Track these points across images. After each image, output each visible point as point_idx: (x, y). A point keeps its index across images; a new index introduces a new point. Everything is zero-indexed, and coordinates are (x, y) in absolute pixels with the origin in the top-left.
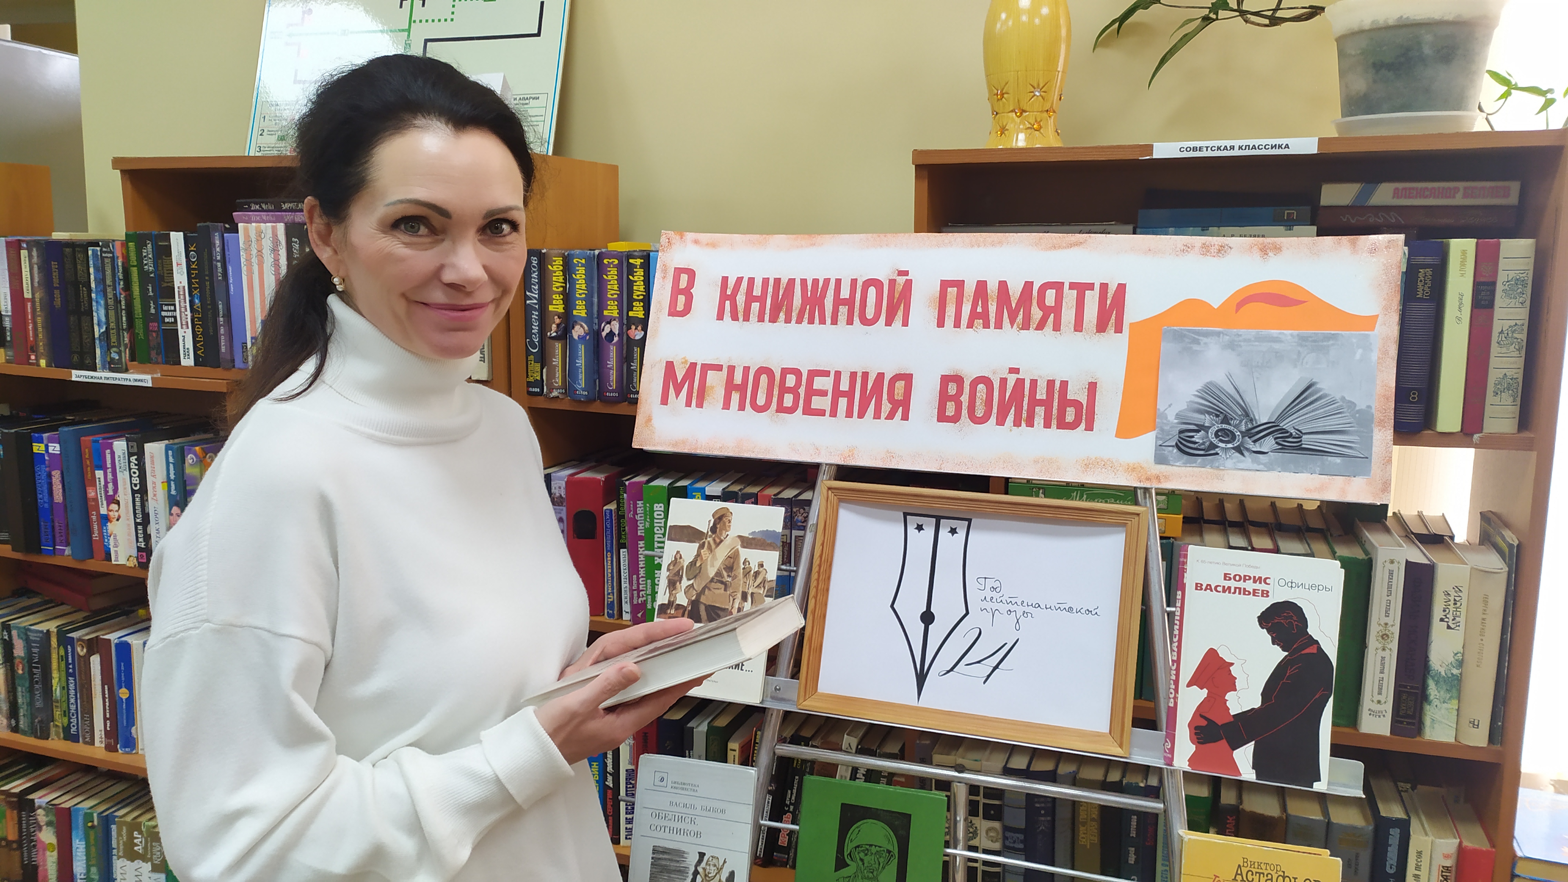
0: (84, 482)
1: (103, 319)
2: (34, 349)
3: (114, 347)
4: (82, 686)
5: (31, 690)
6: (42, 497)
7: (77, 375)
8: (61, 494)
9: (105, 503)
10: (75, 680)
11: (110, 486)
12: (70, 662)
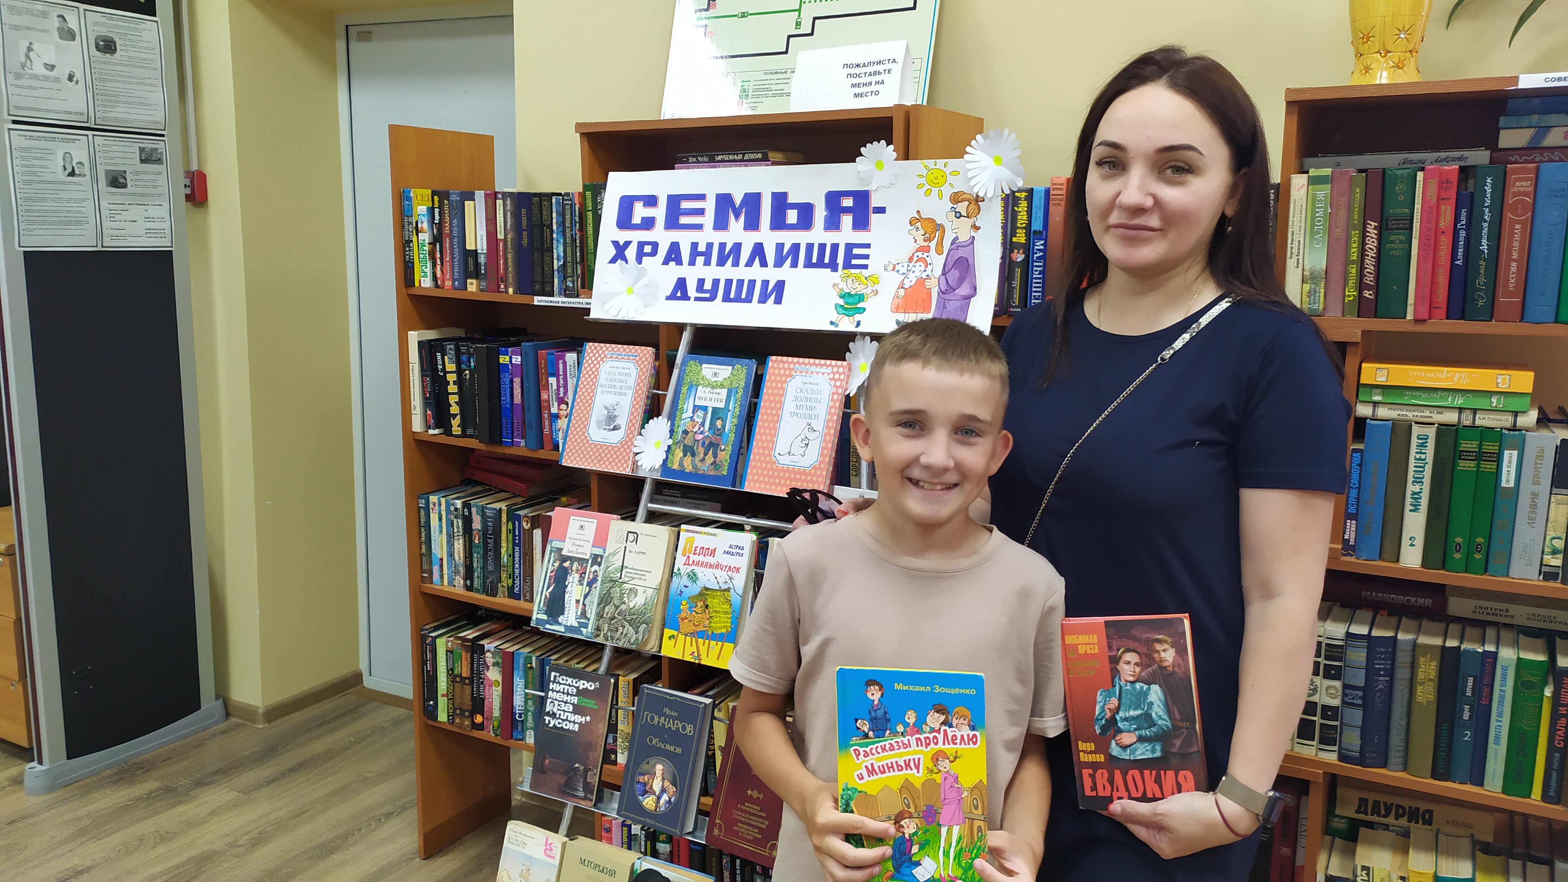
0: (539, 386)
1: (562, 254)
2: (504, 280)
3: (570, 277)
4: (525, 554)
5: (485, 557)
6: (505, 399)
7: (539, 300)
8: (520, 397)
9: (556, 404)
10: (520, 549)
11: (562, 389)
12: (517, 534)
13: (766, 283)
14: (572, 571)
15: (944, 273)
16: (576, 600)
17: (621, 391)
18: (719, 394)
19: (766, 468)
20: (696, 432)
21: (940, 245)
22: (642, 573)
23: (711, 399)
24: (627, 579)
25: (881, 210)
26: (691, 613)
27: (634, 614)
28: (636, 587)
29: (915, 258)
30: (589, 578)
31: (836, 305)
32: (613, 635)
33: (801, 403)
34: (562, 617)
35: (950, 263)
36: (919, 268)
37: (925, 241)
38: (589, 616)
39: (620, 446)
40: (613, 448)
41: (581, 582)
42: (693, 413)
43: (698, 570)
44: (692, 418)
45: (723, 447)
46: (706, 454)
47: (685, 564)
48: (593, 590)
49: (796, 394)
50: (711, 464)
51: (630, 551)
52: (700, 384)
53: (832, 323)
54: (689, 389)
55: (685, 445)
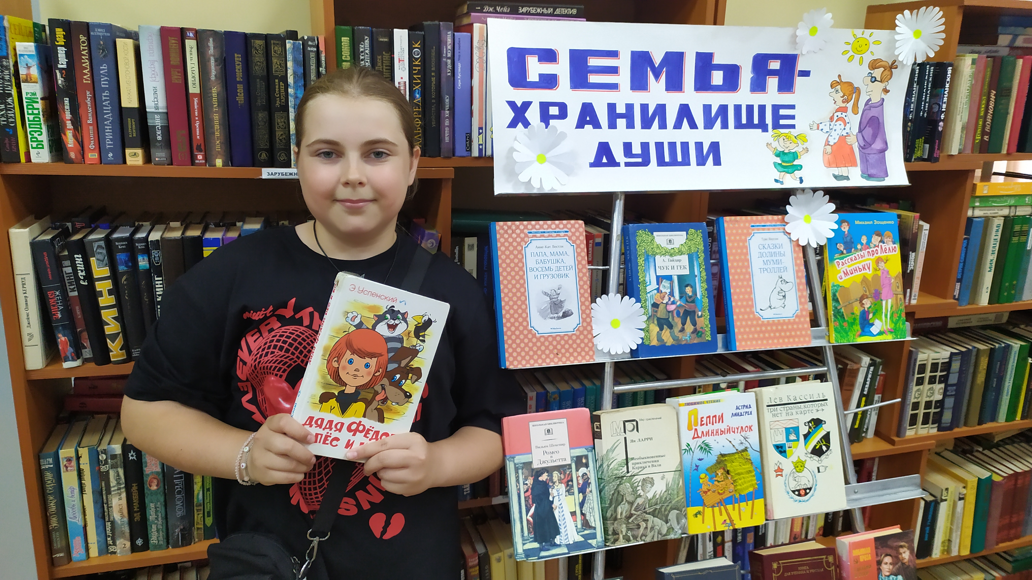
2: (203, 148)
13: (699, 145)
14: (554, 483)
15: (860, 131)
16: (571, 513)
17: (560, 272)
18: (680, 261)
19: (752, 325)
20: (667, 304)
21: (856, 105)
22: (655, 460)
23: (673, 268)
24: (636, 471)
25: (806, 74)
26: (713, 483)
27: (656, 504)
28: (650, 476)
29: (836, 118)
30: (578, 484)
31: (775, 163)
32: (635, 533)
33: (767, 259)
34: (558, 537)
35: (865, 122)
36: (839, 126)
37: (843, 102)
38: (593, 525)
39: (578, 333)
40: (570, 337)
41: (569, 491)
42: (658, 284)
43: (709, 440)
44: (658, 289)
45: (700, 313)
46: (684, 324)
47: (694, 438)
48: (589, 495)
49: (760, 251)
50: (693, 333)
51: (632, 441)
52: (657, 254)
53: (776, 181)
54: (647, 260)
55: (659, 319)
